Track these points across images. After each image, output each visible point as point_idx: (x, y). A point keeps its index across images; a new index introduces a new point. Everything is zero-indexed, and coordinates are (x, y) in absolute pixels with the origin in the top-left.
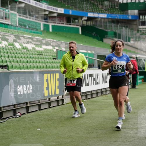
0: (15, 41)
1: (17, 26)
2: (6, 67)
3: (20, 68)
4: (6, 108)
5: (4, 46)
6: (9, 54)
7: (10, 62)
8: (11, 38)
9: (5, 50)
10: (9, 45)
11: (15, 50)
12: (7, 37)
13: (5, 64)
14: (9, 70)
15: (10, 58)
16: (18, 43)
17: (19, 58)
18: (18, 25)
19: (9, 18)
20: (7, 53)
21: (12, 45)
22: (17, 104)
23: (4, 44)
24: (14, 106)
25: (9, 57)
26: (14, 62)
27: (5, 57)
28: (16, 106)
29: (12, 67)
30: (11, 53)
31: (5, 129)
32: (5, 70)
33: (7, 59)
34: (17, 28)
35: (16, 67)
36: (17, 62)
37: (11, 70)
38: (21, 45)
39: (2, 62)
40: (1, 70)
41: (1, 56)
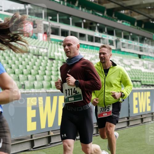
5: (153, 72)
23: (153, 70)
39: (152, 82)
40: (152, 88)
41: (151, 79)
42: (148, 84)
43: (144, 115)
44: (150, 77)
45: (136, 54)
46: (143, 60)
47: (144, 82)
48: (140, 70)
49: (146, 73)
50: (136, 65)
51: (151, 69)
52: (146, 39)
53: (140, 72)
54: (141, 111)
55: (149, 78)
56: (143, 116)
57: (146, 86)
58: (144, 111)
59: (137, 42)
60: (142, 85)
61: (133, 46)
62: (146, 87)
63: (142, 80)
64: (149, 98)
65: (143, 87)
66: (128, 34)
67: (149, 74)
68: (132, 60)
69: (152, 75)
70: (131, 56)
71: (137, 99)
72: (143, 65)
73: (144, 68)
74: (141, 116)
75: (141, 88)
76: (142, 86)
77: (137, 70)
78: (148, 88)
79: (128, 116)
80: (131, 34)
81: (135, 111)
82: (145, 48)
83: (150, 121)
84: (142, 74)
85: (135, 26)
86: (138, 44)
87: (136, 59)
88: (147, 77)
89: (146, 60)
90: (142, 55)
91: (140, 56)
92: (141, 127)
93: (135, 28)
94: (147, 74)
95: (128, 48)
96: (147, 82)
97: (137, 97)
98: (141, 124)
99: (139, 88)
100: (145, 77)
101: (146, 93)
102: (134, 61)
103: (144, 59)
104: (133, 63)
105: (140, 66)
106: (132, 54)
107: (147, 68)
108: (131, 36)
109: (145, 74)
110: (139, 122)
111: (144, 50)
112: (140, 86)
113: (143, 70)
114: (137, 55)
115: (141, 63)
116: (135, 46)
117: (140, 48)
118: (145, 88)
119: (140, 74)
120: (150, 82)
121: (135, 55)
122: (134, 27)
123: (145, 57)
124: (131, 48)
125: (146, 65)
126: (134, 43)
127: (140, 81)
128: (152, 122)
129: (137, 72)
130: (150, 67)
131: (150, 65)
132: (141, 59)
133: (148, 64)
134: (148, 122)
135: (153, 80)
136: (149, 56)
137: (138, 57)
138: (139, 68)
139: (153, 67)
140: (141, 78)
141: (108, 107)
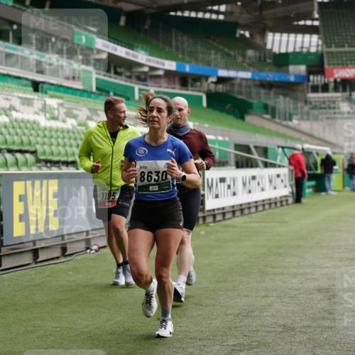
0: (89, 118)
1: (94, 93)
2: (73, 163)
5: (70, 127)
8: (83, 113)
9: (71, 134)
10: (80, 125)
12: (75, 112)
13: (71, 159)
14: (77, 169)
16: (95, 121)
18: (94, 89)
20: (76, 139)
21: (85, 125)
22: (93, 230)
23: (70, 123)
24: (87, 232)
27: (71, 146)
28: (90, 233)
31: (70, 273)
32: (72, 170)
34: (93, 95)
39: (66, 154)
40: (65, 170)
41: (65, 145)
42: (55, 159)
43: (40, 240)
44: (60, 140)
45: (27, 79)
46: (44, 95)
47: (44, 153)
48: (34, 122)
49: (51, 130)
50: (26, 108)
51: (64, 121)
53: (35, 126)
55: (58, 145)
56: (38, 243)
57: (49, 165)
60: (38, 161)
61: (20, 58)
62: (50, 168)
63: (38, 148)
65: (39, 168)
66: (6, 27)
67: (59, 133)
68: (14, 96)
69: (65, 134)
70: (13, 84)
72: (44, 109)
73: (45, 115)
74: (34, 242)
75: (35, 170)
76: (39, 165)
77: (28, 122)
78: (55, 170)
80: (15, 27)
83: (58, 258)
84: (40, 132)
85: (27, 7)
87: (25, 92)
88: (53, 140)
89: (52, 97)
90: (43, 83)
91: (36, 86)
92: (33, 272)
94: (53, 133)
95: (6, 65)
96: (52, 154)
98: (34, 265)
100: (46, 140)
102: (19, 98)
103: (46, 93)
104: (17, 103)
105: (36, 113)
106: (15, 81)
107: (54, 118)
108: (14, 31)
109: (47, 133)
110: (27, 259)
112: (33, 165)
113: (43, 121)
114: (29, 83)
115: (38, 105)
116: (24, 58)
118: (45, 170)
119: (33, 132)
120: (59, 154)
121: (25, 82)
122: (23, 8)
123: (51, 90)
124: (12, 66)
125: (52, 109)
126: (23, 51)
127: (34, 153)
128: (62, 259)
129: (27, 128)
130: (62, 116)
131: (62, 111)
132: (40, 94)
133: (56, 106)
134: (53, 259)
135: (68, 148)
136: (61, 86)
137: (31, 89)
138: (32, 117)
139: (70, 114)
140: (37, 143)
141: (114, 193)
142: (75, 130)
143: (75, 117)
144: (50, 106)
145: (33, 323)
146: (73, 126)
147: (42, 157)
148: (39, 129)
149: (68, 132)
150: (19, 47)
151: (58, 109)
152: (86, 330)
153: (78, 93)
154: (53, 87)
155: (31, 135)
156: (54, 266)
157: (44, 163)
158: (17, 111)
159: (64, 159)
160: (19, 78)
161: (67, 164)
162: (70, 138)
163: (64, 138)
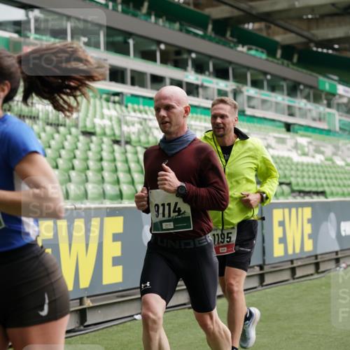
0: (335, 154)
1: (338, 132)
2: (323, 193)
3: (343, 195)
4: (324, 256)
5: (319, 162)
6: (327, 174)
7: (328, 185)
8: (329, 150)
9: (320, 168)
10: (327, 160)
11: (335, 167)
12: (322, 149)
13: (320, 189)
14: (326, 198)
15: (329, 181)
16: (340, 156)
17: (341, 179)
18: (337, 129)
19: (324, 119)
20: (324, 172)
21: (331, 160)
22: (341, 250)
23: (319, 159)
24: (337, 253)
25: (326, 178)
26: (334, 185)
27: (320, 178)
28: (339, 253)
29: (332, 194)
30: (329, 172)
31: (324, 288)
32: (322, 199)
33: (324, 181)
34: (337, 134)
35: (337, 194)
36: (339, 186)
37: (330, 199)
38: (344, 160)
39: (317, 185)
40: (316, 199)
41: (315, 178)
42: (307, 189)
43: (297, 259)
44: (311, 174)
45: (280, 121)
46: (295, 134)
47: (298, 184)
48: (289, 158)
49: (302, 164)
50: (280, 146)
51: (313, 157)
52: (302, 87)
53: (289, 162)
54: (290, 251)
55: (309, 177)
56: (295, 262)
57: (302, 194)
58: (298, 250)
59: (283, 94)
60: (293, 191)
61: (274, 104)
62: (303, 197)
63: (293, 180)
64: (309, 221)
65: (294, 197)
66: (261, 77)
67: (310, 168)
68: (269, 136)
69: (315, 168)
70: (268, 126)
71: (282, 224)
72: (296, 147)
73: (297, 152)
74: (292, 262)
75: (291, 200)
76: (294, 194)
77: (283, 158)
78: (307, 199)
79: (260, 262)
80: (269, 77)
81: (278, 251)
82: (300, 109)
83: (312, 275)
84: (293, 167)
85: (278, 59)
86: (283, 99)
87: (279, 132)
88: (305, 174)
89: (302, 136)
90: (294, 124)
91: (288, 127)
92: (291, 287)
93: (278, 64)
94: (305, 168)
95: (263, 109)
96: (304, 185)
97: (281, 219)
98: (292, 281)
99: (287, 199)
100: (299, 173)
101: (302, 210)
102: (275, 137)
103: (297, 133)
104: (273, 142)
105: (289, 150)
106: (272, 123)
107: (305, 154)
108: (268, 81)
109: (299, 167)
110: (287, 275)
111: (297, 112)
112: (289, 195)
113: (296, 157)
114: (282, 125)
115: (290, 143)
116: (277, 103)
117: (289, 107)
118: (299, 200)
119: (287, 167)
120: (310, 185)
121: (278, 124)
122: (275, 61)
123: (301, 130)
124: (268, 109)
125: (303, 147)
126: (276, 98)
127: (289, 184)
128: (316, 276)
129: (282, 163)
130: (311, 152)
131: (312, 148)
132: (292, 134)
133: (305, 144)
134: (308, 276)
135: (318, 180)
136: (309, 127)
137: (284, 129)
138: (285, 154)
139: (318, 151)
140: (291, 176)
141: (228, 234)
142: (323, 165)
143: (322, 153)
144: (301, 144)
145: (293, 331)
146: (321, 161)
147: (296, 188)
148: (293, 164)
149: (317, 166)
150: (273, 94)
151: (308, 147)
152: (339, 337)
153: (324, 132)
154: (302, 128)
155: (286, 169)
156: (309, 282)
157: (297, 193)
158: (273, 148)
159: (314, 189)
160: (273, 120)
161: (317, 193)
162: (319, 172)
163: (314, 171)
